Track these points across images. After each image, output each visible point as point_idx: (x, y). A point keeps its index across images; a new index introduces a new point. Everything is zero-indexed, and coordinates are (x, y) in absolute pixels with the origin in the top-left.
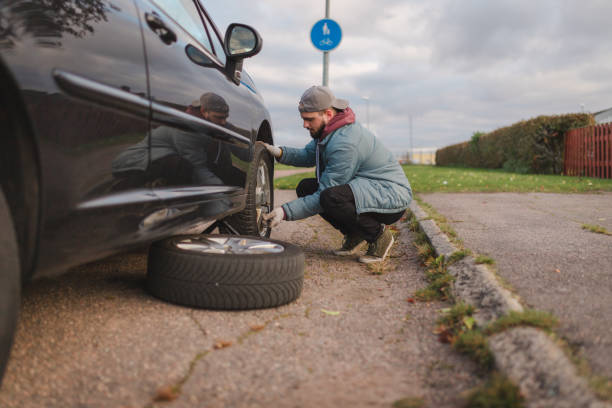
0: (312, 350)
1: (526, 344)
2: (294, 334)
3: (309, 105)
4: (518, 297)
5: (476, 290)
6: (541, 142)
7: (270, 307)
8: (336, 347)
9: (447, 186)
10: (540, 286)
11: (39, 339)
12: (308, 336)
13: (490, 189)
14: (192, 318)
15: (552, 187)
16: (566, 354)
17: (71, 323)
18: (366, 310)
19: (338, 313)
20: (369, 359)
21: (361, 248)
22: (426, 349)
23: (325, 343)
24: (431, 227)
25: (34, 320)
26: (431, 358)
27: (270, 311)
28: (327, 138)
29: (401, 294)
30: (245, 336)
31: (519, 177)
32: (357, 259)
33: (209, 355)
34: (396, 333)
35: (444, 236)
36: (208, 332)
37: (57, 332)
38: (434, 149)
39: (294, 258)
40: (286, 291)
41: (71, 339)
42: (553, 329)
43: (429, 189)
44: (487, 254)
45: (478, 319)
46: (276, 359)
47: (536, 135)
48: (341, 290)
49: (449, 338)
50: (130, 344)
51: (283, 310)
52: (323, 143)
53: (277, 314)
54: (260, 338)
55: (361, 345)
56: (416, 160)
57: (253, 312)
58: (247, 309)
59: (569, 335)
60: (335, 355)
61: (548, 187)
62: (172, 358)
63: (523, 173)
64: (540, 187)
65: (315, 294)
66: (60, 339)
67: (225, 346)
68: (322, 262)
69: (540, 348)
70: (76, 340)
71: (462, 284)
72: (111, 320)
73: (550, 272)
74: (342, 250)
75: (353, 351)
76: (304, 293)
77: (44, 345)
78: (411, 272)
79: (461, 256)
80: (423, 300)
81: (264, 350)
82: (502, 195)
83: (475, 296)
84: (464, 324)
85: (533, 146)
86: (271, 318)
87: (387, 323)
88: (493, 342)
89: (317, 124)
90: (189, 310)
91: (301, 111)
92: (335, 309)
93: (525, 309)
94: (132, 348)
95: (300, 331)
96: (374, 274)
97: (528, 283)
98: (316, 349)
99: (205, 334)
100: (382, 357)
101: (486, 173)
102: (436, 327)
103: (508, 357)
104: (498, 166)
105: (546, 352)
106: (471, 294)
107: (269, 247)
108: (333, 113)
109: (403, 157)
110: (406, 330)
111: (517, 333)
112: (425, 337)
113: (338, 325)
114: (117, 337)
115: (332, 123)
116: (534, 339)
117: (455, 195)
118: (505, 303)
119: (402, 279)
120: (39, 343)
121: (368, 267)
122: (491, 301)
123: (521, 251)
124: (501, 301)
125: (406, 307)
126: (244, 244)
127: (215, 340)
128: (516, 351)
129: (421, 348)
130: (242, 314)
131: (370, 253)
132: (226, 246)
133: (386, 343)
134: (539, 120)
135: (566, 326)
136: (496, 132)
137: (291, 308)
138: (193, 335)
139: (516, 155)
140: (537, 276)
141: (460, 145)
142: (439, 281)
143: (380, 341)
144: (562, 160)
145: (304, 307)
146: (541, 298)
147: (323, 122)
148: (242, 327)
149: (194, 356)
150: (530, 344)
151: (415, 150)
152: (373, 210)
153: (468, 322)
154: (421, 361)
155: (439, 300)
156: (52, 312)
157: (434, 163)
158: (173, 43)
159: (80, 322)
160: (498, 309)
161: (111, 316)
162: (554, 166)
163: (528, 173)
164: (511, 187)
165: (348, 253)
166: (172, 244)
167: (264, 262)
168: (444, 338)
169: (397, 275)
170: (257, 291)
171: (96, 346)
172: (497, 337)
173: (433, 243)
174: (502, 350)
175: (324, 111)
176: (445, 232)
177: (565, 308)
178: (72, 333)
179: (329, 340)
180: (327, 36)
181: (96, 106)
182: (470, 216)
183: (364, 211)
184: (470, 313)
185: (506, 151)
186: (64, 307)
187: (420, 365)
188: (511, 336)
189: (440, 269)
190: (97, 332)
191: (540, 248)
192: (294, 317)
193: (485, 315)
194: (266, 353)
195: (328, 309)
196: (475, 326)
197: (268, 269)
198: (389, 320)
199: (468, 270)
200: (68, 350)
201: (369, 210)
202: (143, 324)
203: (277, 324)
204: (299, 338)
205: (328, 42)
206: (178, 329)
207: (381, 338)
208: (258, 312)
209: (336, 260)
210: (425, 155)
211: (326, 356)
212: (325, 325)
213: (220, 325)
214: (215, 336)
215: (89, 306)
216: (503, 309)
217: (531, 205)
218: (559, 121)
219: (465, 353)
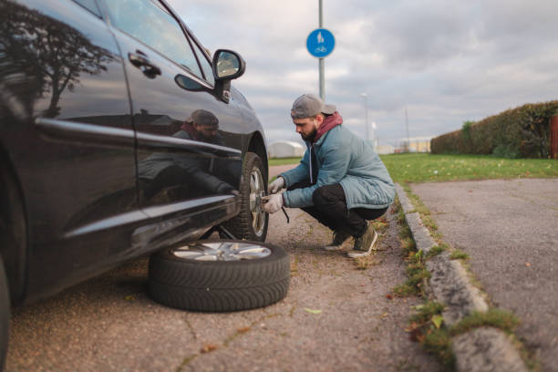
0: (291, 351)
1: (486, 346)
2: (277, 335)
3: (300, 112)
4: (484, 296)
5: (448, 287)
6: (528, 128)
7: (258, 307)
8: (314, 347)
9: (438, 175)
10: (508, 282)
11: (47, 347)
12: (289, 337)
13: (478, 176)
14: (186, 321)
15: (538, 172)
16: (522, 357)
17: (78, 330)
18: (348, 308)
19: (319, 311)
20: (343, 360)
21: (348, 243)
22: (396, 348)
23: (305, 343)
24: (415, 220)
25: (46, 328)
26: (401, 358)
27: (257, 311)
28: (322, 138)
29: (382, 290)
30: (231, 339)
31: (508, 162)
32: (345, 254)
33: (196, 358)
34: (370, 332)
35: (426, 230)
36: (198, 335)
37: (63, 340)
38: (430, 138)
39: (279, 261)
40: (272, 293)
41: (76, 347)
42: (513, 330)
43: (421, 178)
44: (463, 248)
45: (447, 318)
46: (256, 361)
47: (522, 122)
48: (325, 287)
49: (418, 337)
50: (127, 350)
51: (270, 310)
52: (319, 142)
53: (265, 314)
54: (244, 340)
55: (338, 345)
56: (413, 148)
57: (242, 313)
58: (236, 310)
59: (528, 337)
60: (311, 355)
61: (533, 172)
62: (162, 364)
63: (512, 158)
64: (525, 172)
65: (303, 292)
66: (65, 347)
67: (211, 349)
68: (312, 258)
69: (499, 350)
70: (79, 347)
71: (437, 280)
72: (113, 326)
73: (520, 266)
74: (332, 245)
75: (329, 351)
76: (291, 292)
77: (50, 353)
78: (394, 266)
79: (439, 251)
80: (401, 296)
81: (247, 352)
82: (489, 182)
83: (447, 292)
84: (433, 324)
85: (520, 133)
86: (257, 319)
87: (365, 321)
88: (456, 344)
89: (309, 129)
90: (184, 313)
91: (293, 117)
92: (318, 308)
93: (490, 308)
94: (126, 354)
95: (283, 331)
96: (359, 269)
97: (498, 279)
98: (296, 350)
99: (195, 337)
100: (355, 357)
101: (476, 160)
102: (408, 325)
103: (468, 360)
104: (489, 152)
105: (503, 355)
106: (444, 290)
107: (257, 250)
108: (322, 118)
109: (401, 146)
110: (381, 328)
111: (479, 334)
112: (397, 335)
113: (319, 324)
114: (115, 343)
115: (322, 127)
116: (493, 341)
117: (445, 184)
118: (472, 301)
119: (384, 274)
120: (46, 351)
121: (355, 261)
122: (460, 299)
123: (496, 243)
124: (468, 300)
125: (384, 303)
126: (237, 248)
127: (202, 343)
128: (476, 353)
129: (392, 348)
130: (231, 316)
131: (357, 248)
132: (219, 251)
133: (361, 342)
134: (524, 108)
135: (527, 326)
136: (485, 120)
137: (277, 308)
138: (184, 339)
139: (504, 141)
140: (507, 272)
141: (453, 134)
142: (416, 276)
143: (355, 340)
144: (548, 144)
145: (289, 306)
146: (507, 295)
147: (314, 127)
148: (229, 329)
149: (182, 360)
150: (490, 345)
151: (411, 139)
152: (362, 205)
153: (437, 321)
154: (391, 361)
155: (415, 295)
156: (63, 319)
157: (429, 150)
158: (158, 76)
159: (85, 328)
160: (466, 307)
161: (114, 321)
162: (541, 151)
163: (516, 158)
164: (497, 174)
165: (337, 248)
166: (169, 252)
167: (250, 267)
168: (414, 336)
169: (380, 270)
170: (245, 294)
171: (95, 353)
172: (460, 338)
173: (415, 238)
174: (464, 352)
175: (315, 117)
176: (426, 226)
177: (528, 306)
178: (77, 340)
179: (308, 339)
180: (321, 44)
181: (79, 144)
182: (454, 207)
183: (353, 206)
184: (439, 312)
185: (495, 137)
186: (74, 313)
187: (390, 365)
188: (473, 337)
189: (419, 264)
190: (99, 338)
191: (516, 240)
192: (279, 317)
193: (453, 314)
194: (248, 356)
195: (311, 308)
196: (443, 325)
197: (254, 274)
198: (366, 318)
199: (443, 265)
200: (70, 358)
201: (358, 205)
202: (141, 329)
203: (263, 325)
204: (280, 338)
205: (323, 49)
206: (171, 333)
207: (356, 338)
208: (246, 313)
209: (326, 255)
210: (421, 143)
211: (304, 358)
212: (306, 324)
213: (209, 327)
214: (204, 340)
215: (96, 312)
216: (469, 308)
217: (514, 192)
218: (544, 108)
219: (431, 354)
